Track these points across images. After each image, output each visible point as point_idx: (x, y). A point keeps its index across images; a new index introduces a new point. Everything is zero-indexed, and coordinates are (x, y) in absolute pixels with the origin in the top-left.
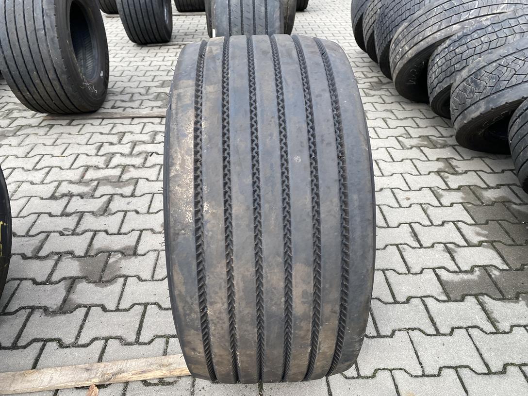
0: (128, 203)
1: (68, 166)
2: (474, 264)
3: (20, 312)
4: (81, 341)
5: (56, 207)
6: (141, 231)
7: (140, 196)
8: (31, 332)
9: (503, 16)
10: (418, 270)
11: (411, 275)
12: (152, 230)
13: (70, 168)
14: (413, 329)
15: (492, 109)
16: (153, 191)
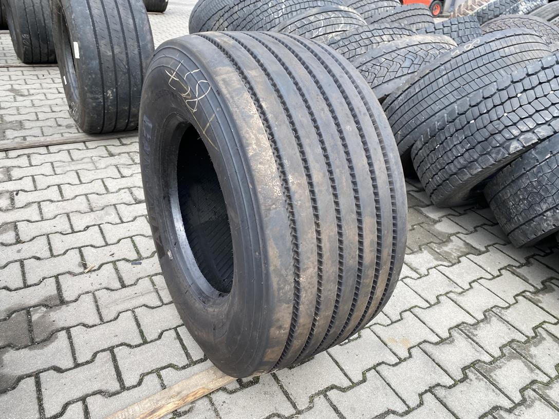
0: (19, 251)
4: (49, 413)
6: (56, 277)
7: (30, 241)
12: (69, 273)
16: (44, 232)
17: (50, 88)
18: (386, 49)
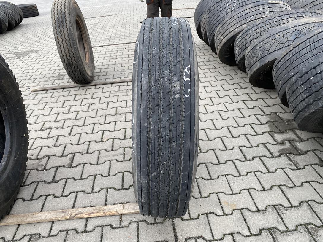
0: (82, 129)
1: (48, 114)
2: (259, 143)
3: (32, 184)
4: (64, 194)
5: (44, 134)
6: (90, 142)
7: (88, 125)
8: (39, 192)
9: (266, 19)
10: (231, 148)
11: (228, 151)
12: (95, 141)
13: (49, 115)
14: (228, 175)
15: (263, 65)
16: (94, 122)
17: (126, 55)
18: (280, 29)
